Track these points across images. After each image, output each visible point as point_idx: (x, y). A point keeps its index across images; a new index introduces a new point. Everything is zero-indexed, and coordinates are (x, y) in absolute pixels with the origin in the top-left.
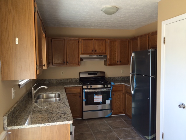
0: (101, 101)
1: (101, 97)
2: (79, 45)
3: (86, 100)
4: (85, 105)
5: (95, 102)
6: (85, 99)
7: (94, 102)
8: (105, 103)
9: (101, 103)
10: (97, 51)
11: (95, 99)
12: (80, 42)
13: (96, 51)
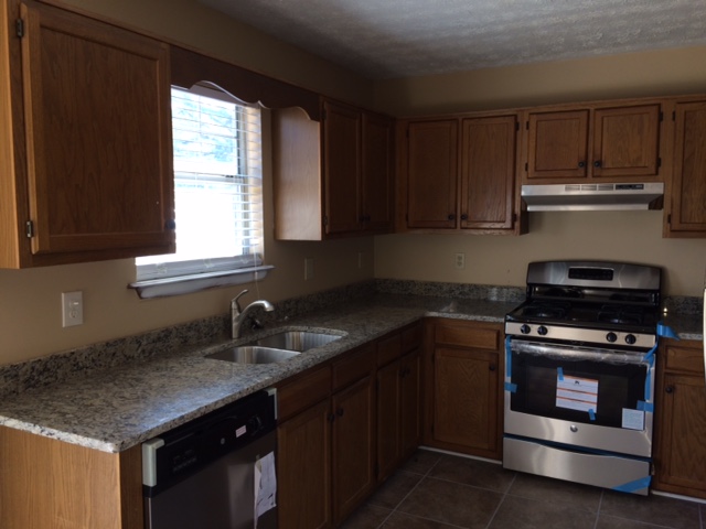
0: (594, 408)
1: (591, 386)
2: (519, 142)
3: (515, 386)
4: (512, 409)
5: (560, 403)
6: (512, 381)
7: (558, 404)
8: (616, 422)
9: (593, 418)
10: (608, 164)
11: (559, 393)
12: (523, 125)
13: (599, 164)
